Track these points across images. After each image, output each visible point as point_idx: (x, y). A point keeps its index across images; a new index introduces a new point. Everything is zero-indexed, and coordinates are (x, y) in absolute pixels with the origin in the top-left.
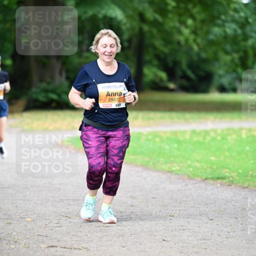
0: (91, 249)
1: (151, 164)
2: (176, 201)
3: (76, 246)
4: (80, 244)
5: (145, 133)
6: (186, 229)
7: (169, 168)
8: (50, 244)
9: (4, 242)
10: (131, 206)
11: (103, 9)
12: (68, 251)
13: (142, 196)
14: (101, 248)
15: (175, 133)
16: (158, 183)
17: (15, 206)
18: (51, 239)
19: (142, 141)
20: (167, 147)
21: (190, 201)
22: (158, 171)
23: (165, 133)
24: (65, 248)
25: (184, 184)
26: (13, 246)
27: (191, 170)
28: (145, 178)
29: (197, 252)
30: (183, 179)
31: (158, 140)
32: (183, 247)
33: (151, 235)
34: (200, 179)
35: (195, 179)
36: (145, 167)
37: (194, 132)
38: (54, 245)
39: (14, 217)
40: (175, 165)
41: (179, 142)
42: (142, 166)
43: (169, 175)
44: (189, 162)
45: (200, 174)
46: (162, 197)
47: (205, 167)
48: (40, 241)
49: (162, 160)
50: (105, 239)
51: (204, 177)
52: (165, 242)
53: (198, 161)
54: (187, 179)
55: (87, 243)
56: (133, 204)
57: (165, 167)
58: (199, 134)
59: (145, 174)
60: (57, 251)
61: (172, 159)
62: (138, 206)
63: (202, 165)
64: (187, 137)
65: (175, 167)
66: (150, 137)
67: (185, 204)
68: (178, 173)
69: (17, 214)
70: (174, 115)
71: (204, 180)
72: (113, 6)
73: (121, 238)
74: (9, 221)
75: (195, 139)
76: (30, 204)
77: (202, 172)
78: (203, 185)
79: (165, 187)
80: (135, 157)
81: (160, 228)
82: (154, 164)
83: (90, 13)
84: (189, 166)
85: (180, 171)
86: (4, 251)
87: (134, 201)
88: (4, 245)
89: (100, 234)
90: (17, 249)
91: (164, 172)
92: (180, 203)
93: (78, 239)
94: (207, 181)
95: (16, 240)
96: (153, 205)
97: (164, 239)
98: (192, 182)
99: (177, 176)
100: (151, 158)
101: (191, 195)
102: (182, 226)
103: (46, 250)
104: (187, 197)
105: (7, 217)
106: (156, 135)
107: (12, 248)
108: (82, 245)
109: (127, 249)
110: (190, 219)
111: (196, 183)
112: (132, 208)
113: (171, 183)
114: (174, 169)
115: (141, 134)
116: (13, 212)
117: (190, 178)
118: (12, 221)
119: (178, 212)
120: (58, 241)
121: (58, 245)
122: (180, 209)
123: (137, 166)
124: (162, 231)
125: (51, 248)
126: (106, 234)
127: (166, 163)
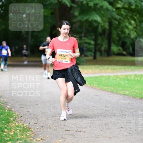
0: (86, 131)
1: (115, 91)
2: (127, 109)
3: (79, 130)
4: (81, 129)
5: (112, 76)
6: (132, 122)
7: (123, 92)
8: (66, 129)
9: (45, 128)
10: (105, 111)
11: (91, 16)
12: (75, 132)
13: (111, 106)
14: (91, 131)
15: (127, 76)
16: (118, 100)
17: (50, 111)
18: (67, 127)
19: (111, 80)
20: (123, 83)
21: (134, 109)
22: (118, 94)
23: (122, 76)
24: (74, 131)
25: (131, 100)
26: (49, 130)
27: (134, 93)
28: (112, 98)
29: (137, 133)
30: (131, 98)
31: (118, 79)
32: (130, 131)
33: (115, 125)
34: (138, 98)
35: (136, 98)
36: (112, 92)
37: (136, 75)
38: (69, 130)
39: (49, 116)
40: (126, 91)
41: (128, 80)
42: (110, 92)
43: (124, 96)
44: (133, 90)
45: (138, 96)
46: (120, 107)
47: (141, 92)
48: (62, 128)
49: (120, 89)
50: (93, 127)
51: (140, 97)
52: (121, 128)
53: (137, 90)
54: (132, 98)
55: (84, 129)
56: (107, 110)
57: (122, 92)
58: (138, 76)
59: (112, 96)
60: (70, 133)
61: (125, 88)
62: (109, 111)
63: (140, 91)
64: (132, 78)
65: (126, 92)
66: (115, 78)
67: (131, 110)
68: (128, 95)
69: (51, 115)
70: (126, 67)
71: (141, 99)
72: (96, 15)
73: (101, 126)
74: (47, 118)
75: (136, 79)
76: (57, 110)
77: (139, 95)
78: (140, 101)
79: (122, 102)
80: (107, 87)
81: (120, 122)
82: (116, 91)
83: (85, 18)
84: (133, 92)
85: (129, 94)
86: (45, 132)
87: (107, 108)
88: (45, 129)
89: (90, 125)
90: (51, 131)
91: (121, 94)
92: (129, 109)
93: (80, 127)
94: (142, 99)
95: (50, 127)
96: (116, 111)
97: (121, 126)
98: (135, 99)
99: (127, 96)
100: (115, 88)
101: (134, 106)
102: (130, 121)
103: (65, 132)
104: (132, 107)
105: (46, 116)
106: (117, 77)
107: (48, 131)
108: (82, 130)
109: (103, 132)
110: (134, 117)
111: (137, 100)
112: (106, 112)
113: (125, 100)
114: (126, 93)
115: (110, 76)
116: (49, 114)
117: (134, 98)
118: (48, 118)
119: (128, 114)
120: (70, 128)
121: (70, 129)
122: (129, 112)
123: (108, 92)
124: (120, 123)
125: (67, 131)
126: (94, 124)
127: (122, 90)
